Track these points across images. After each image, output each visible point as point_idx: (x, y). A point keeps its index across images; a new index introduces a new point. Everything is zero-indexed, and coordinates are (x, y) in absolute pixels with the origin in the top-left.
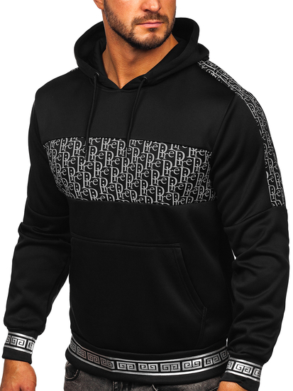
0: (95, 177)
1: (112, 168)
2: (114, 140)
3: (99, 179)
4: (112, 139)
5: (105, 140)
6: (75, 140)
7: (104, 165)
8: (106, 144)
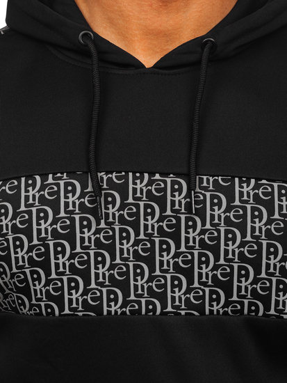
0: (118, 261)
1: (157, 240)
2: (157, 176)
3: (127, 266)
4: (152, 174)
5: (135, 178)
6: (60, 178)
7: (137, 234)
8: (139, 185)
